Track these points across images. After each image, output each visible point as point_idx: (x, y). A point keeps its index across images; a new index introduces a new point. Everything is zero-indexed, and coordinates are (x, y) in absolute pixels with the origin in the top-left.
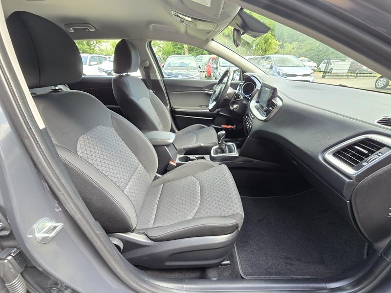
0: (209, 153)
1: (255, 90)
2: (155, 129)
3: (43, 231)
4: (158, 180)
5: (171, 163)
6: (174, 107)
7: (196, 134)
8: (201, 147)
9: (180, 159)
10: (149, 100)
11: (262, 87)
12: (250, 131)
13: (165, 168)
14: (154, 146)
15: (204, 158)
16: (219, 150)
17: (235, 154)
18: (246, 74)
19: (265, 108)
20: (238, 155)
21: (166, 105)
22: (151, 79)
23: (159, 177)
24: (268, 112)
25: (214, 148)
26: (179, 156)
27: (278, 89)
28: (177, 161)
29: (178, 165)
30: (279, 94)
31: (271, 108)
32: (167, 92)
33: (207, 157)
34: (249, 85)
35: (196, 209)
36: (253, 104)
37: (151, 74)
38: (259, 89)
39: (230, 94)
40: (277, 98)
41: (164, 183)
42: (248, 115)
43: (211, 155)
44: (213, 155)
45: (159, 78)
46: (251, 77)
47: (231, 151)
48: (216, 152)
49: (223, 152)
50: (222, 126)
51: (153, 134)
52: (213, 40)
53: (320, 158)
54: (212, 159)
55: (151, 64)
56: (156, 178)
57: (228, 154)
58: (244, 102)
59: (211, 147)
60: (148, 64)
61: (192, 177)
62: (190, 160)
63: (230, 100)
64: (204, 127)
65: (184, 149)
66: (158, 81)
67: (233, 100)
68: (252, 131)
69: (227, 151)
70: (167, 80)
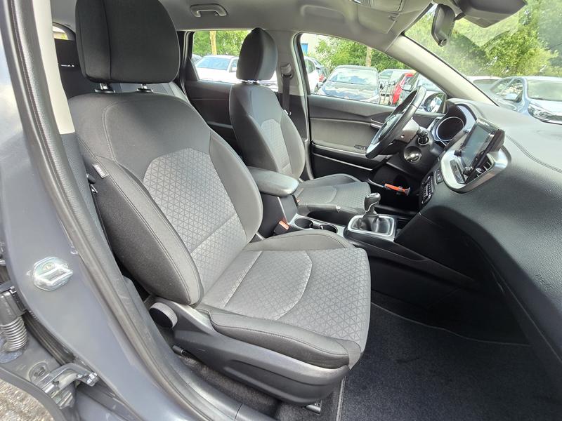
0: (345, 223)
1: (462, 132)
2: (274, 169)
3: (46, 274)
4: (256, 244)
5: (281, 223)
6: (315, 141)
7: (338, 189)
8: (336, 211)
9: (297, 222)
10: (280, 125)
11: (475, 127)
12: (426, 204)
13: (270, 230)
14: (262, 193)
15: (335, 231)
16: (363, 224)
17: (389, 237)
18: (452, 100)
19: (469, 168)
20: (392, 240)
21: (303, 136)
22: (290, 93)
23: (260, 240)
24: (471, 175)
25: (357, 217)
26: (297, 216)
27: (506, 133)
28: (292, 223)
29: (292, 229)
30: (506, 143)
31: (478, 170)
32: (309, 118)
33: (340, 229)
34: (452, 122)
35: (292, 306)
36: (448, 157)
37: (291, 87)
38: (470, 130)
39: (408, 133)
40: (500, 153)
41: (265, 249)
42: (432, 175)
43: (347, 227)
44: (349, 228)
45: (302, 94)
46: (461, 107)
47: (383, 229)
48: (358, 225)
49: (369, 228)
50: (386, 185)
51: (266, 175)
52: (403, 34)
54: (348, 235)
55: (293, 71)
56: (255, 239)
57: (376, 234)
58: (434, 151)
59: (353, 215)
60: (290, 69)
61: (306, 254)
62: (312, 226)
63: (407, 144)
64: (354, 181)
65: (309, 208)
66: (299, 98)
67: (412, 144)
68: (430, 205)
69: (377, 230)
70: (313, 98)
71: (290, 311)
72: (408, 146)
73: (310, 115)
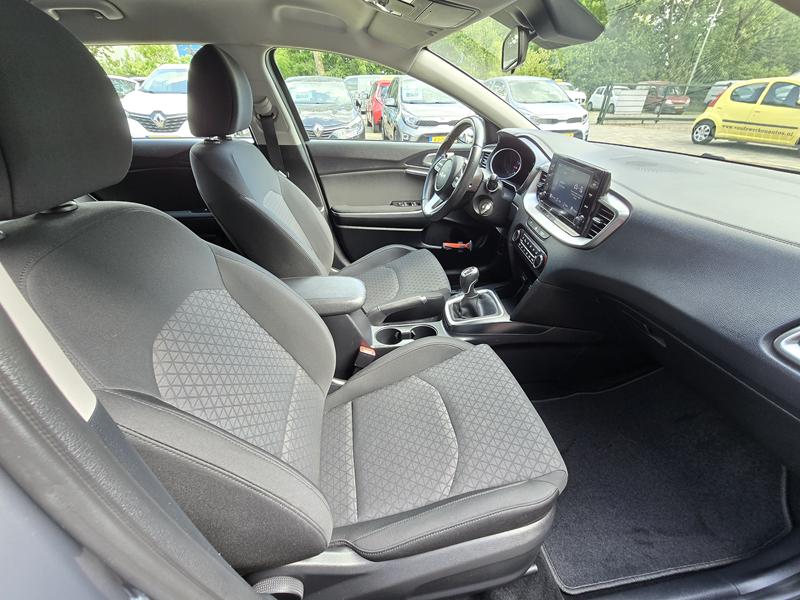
2: (314, 272)
4: (337, 395)
5: (364, 350)
6: (336, 208)
7: (397, 272)
8: (421, 303)
9: (380, 336)
10: (282, 197)
11: (552, 165)
12: (541, 268)
13: (349, 367)
15: (431, 332)
16: (464, 310)
17: (502, 317)
19: (579, 218)
20: (508, 320)
21: (318, 205)
22: (280, 143)
23: (340, 387)
25: (449, 303)
26: (375, 330)
28: (376, 344)
29: (380, 353)
31: (596, 220)
32: (317, 175)
33: (438, 326)
37: (277, 133)
38: (546, 168)
39: (475, 180)
40: (610, 197)
41: (354, 398)
42: (522, 227)
43: (446, 322)
44: (451, 321)
45: (298, 141)
46: (522, 139)
47: (489, 310)
48: (458, 314)
49: (474, 313)
50: (445, 244)
51: (311, 283)
53: (765, 349)
54: (452, 331)
55: (276, 109)
56: (334, 389)
57: (483, 319)
58: (506, 195)
59: (443, 302)
60: (269, 107)
61: (419, 380)
62: (402, 337)
64: (409, 251)
65: (384, 312)
66: (295, 148)
67: (480, 191)
68: (549, 269)
69: (482, 314)
70: (316, 145)
71: (459, 472)
72: (476, 195)
73: (319, 172)
